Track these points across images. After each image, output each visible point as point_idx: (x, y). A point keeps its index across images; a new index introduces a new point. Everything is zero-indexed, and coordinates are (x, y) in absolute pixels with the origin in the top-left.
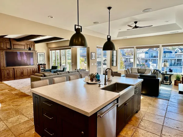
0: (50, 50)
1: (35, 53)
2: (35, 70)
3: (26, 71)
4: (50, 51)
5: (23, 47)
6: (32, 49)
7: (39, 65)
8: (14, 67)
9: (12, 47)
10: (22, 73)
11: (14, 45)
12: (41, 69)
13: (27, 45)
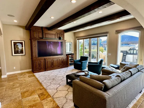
0: (78, 39)
1: (64, 42)
2: (64, 60)
3: (56, 62)
4: (77, 41)
5: (54, 37)
6: (62, 38)
7: (67, 55)
8: (45, 57)
9: (44, 36)
10: (52, 64)
11: (45, 34)
12: (69, 59)
13: (57, 34)
